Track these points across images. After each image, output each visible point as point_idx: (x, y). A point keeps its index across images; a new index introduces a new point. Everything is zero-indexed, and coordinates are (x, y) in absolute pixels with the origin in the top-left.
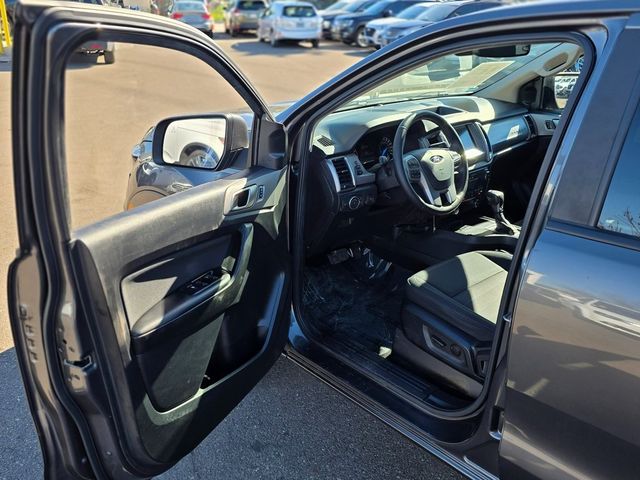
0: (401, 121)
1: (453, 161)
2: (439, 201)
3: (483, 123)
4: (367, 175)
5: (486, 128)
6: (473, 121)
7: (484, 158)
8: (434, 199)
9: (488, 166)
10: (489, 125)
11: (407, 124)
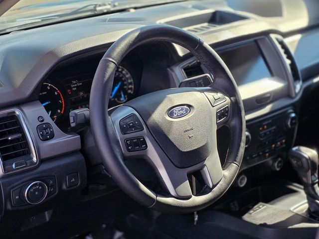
0: (109, 45)
1: (214, 111)
2: (186, 187)
3: (286, 35)
4: (62, 140)
5: (292, 42)
6: (266, 33)
7: (286, 93)
8: (176, 185)
9: (294, 106)
10: (298, 37)
11: (117, 52)
